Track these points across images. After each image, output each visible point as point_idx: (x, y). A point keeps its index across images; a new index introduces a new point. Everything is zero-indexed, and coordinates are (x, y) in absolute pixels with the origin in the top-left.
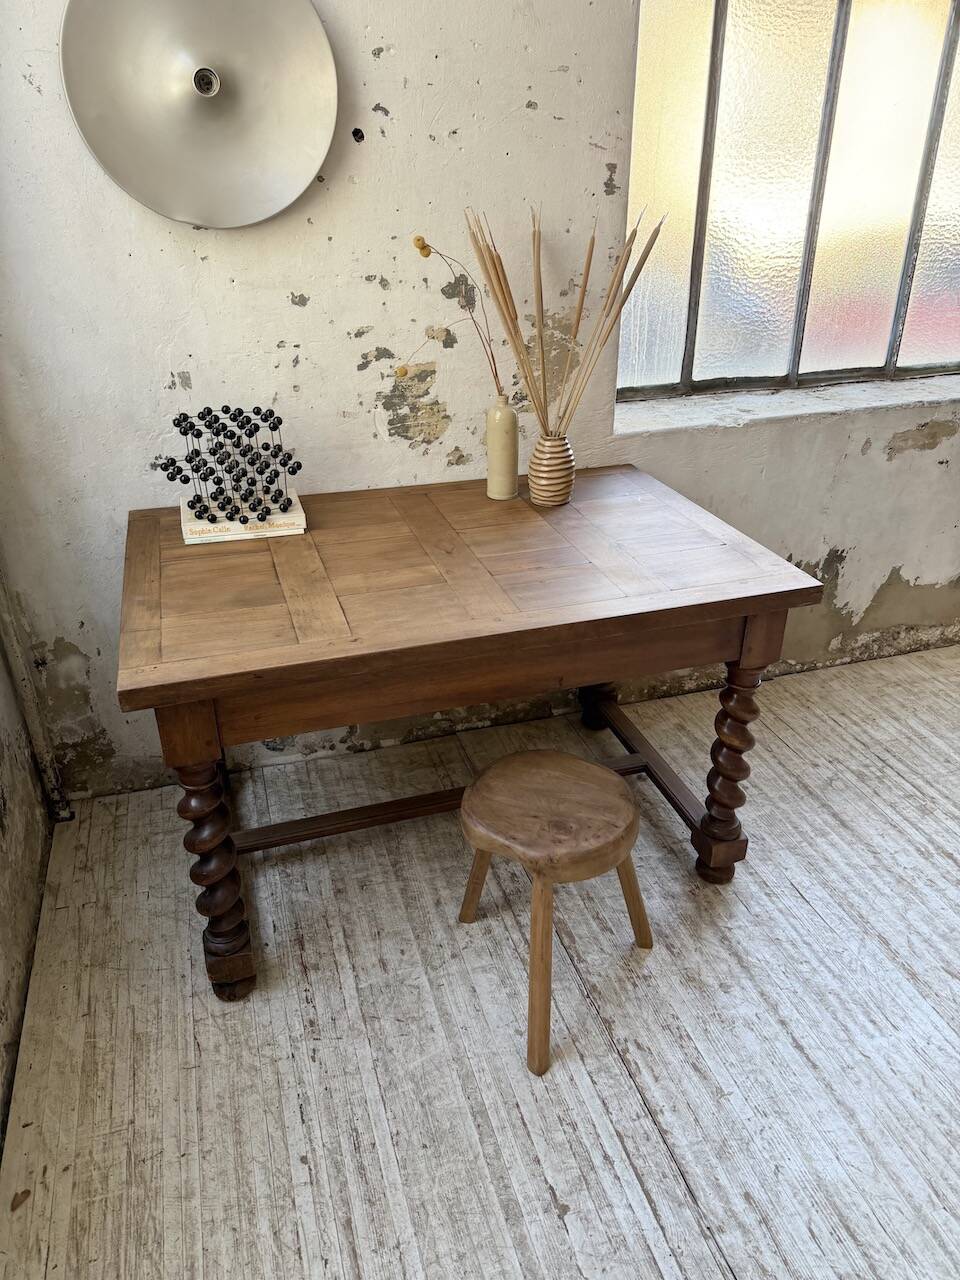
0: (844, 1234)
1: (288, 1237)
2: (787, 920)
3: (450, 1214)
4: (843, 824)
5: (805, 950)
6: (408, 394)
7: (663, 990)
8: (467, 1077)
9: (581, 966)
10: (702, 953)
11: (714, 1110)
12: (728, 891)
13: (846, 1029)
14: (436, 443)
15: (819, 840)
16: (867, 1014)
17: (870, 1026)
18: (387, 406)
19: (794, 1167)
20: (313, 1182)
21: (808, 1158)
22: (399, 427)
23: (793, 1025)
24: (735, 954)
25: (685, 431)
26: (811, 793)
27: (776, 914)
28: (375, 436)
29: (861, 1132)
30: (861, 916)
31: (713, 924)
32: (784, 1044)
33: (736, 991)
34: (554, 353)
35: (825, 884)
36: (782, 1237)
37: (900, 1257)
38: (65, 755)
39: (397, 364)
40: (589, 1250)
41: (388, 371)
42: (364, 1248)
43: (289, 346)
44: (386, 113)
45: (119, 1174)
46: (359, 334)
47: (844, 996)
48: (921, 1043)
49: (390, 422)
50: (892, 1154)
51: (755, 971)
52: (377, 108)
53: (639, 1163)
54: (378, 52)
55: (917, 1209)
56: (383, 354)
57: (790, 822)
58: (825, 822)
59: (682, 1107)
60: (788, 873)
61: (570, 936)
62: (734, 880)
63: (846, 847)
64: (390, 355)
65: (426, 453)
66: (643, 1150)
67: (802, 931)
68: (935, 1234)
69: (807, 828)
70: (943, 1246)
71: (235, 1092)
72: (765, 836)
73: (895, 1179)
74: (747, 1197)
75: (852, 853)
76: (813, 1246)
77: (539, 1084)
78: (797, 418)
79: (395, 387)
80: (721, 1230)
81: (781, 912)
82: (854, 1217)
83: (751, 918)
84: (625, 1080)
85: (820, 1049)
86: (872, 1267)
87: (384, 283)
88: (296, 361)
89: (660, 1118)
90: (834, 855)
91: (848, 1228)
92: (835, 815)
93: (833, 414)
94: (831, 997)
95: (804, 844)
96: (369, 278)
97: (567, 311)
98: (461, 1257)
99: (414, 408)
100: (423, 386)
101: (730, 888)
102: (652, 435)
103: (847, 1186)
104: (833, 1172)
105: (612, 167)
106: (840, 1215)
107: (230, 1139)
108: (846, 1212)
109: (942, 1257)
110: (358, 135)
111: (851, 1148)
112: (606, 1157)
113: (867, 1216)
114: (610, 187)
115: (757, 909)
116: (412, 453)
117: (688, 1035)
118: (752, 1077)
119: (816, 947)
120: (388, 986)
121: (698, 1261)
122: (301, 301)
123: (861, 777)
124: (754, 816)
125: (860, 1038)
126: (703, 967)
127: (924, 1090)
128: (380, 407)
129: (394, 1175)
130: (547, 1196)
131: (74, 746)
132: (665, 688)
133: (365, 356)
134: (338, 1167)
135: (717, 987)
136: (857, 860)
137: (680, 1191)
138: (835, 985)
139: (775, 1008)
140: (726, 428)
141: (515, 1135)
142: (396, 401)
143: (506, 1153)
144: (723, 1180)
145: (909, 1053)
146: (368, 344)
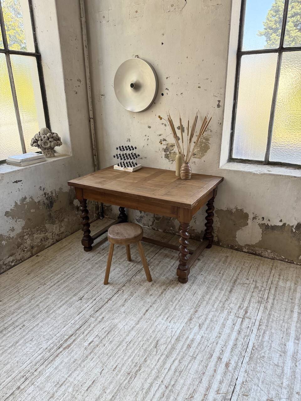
0: (107, 332)
1: (52, 278)
3: (69, 289)
4: (231, 291)
5: (177, 302)
6: (169, 149)
7: (141, 288)
8: (96, 278)
9: (134, 277)
10: (157, 289)
11: (118, 306)
12: (180, 284)
13: (160, 315)
14: (174, 161)
15: (218, 290)
16: (169, 317)
17: (166, 318)
18: (165, 151)
19: (116, 321)
20: (62, 275)
21: (120, 322)
22: (167, 157)
23: (152, 308)
24: (162, 293)
25: (241, 171)
26: (234, 283)
28: (162, 157)
29: (134, 327)
30: (200, 305)
31: (167, 287)
32: (145, 309)
33: (152, 297)
34: (203, 145)
35: (203, 296)
36: (99, 325)
37: (109, 342)
38: (105, 208)
39: (167, 143)
40: (76, 305)
41: (165, 144)
42: (57, 284)
43: (147, 136)
44: (168, 90)
45: (48, 260)
46: (160, 135)
47: (170, 312)
48: (170, 327)
49: (165, 155)
50: (133, 333)
51: (161, 297)
52: (166, 89)
53: (98, 303)
54: (167, 78)
55: (123, 341)
56: (165, 140)
57: (218, 284)
58: (227, 289)
59: (114, 302)
60: (199, 290)
61: (140, 272)
63: (222, 295)
64: (166, 141)
65: (172, 163)
66: (101, 302)
67: (182, 299)
68: (119, 345)
69: (220, 287)
70: (118, 347)
71: (70, 261)
73: (127, 335)
74: (103, 318)
76: (101, 329)
77: (103, 285)
78: (280, 175)
79: (166, 147)
80: (93, 317)
81: (184, 294)
82: (112, 332)
83: (176, 291)
84: (113, 294)
85: (150, 314)
86: (103, 339)
87: (165, 125)
88: (148, 139)
89: (109, 301)
90: (216, 294)
91: (109, 332)
92: (232, 289)
93: (295, 177)
94: (167, 310)
96: (163, 124)
97: (207, 135)
98: (63, 294)
99: (170, 153)
100: (172, 148)
101: (181, 284)
102: (230, 171)
103: (119, 329)
104: (120, 326)
105: (219, 101)
106: (111, 331)
107: (62, 265)
108: (112, 331)
109: (115, 348)
110: (163, 94)
111: (129, 327)
112: (95, 299)
113: (114, 334)
114: (219, 106)
115: (180, 290)
116: (169, 162)
117: (133, 296)
118: (132, 307)
119: (180, 303)
120: (105, 261)
121: (85, 317)
122: (150, 127)
123: (256, 287)
125: (160, 318)
126: (153, 290)
127: (156, 332)
128: (163, 152)
129: (71, 281)
130: (82, 297)
131: (107, 206)
132: (236, 247)
133: (161, 140)
134: (67, 275)
135: (150, 294)
136: (220, 298)
137: (96, 310)
138: (172, 309)
139: (154, 303)
140: (254, 173)
141: (89, 288)
142: (166, 150)
143: (86, 289)
144: (104, 314)
145: (164, 327)
146: (161, 137)
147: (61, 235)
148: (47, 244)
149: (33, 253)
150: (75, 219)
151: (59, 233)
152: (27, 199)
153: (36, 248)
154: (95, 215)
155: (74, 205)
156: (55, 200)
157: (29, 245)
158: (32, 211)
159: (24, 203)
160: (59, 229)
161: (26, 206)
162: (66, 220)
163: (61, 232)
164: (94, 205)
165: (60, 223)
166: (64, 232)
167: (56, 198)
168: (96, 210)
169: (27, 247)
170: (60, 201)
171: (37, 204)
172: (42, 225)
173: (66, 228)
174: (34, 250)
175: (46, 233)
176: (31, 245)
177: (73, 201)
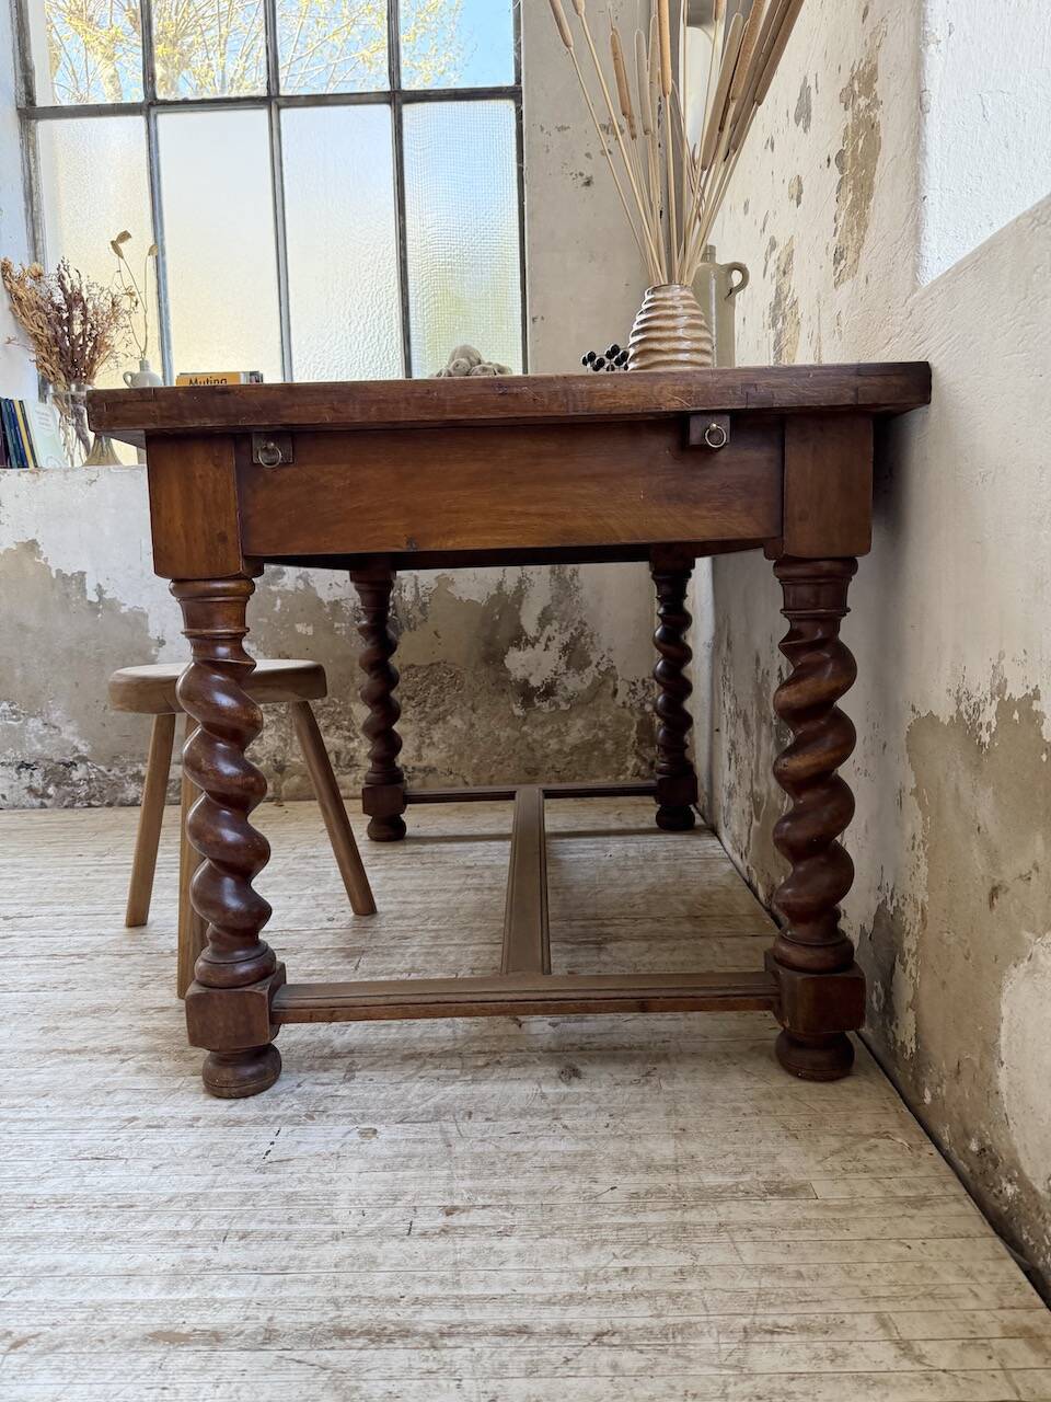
2: (60, 1119)
4: (169, 1338)
10: (120, 1028)
15: (171, 1257)
26: (343, 1334)
27: (87, 1112)
35: (60, 1203)
57: (272, 1235)
58: (210, 1303)
60: (144, 1165)
62: (202, 1097)
63: (100, 1296)
69: (226, 1255)
72: (271, 1177)
75: (76, 1297)
83: (111, 1088)
90: (102, 1259)
92: (215, 1338)
95: (186, 1225)
115: (120, 1097)
117: (39, 991)
124: (340, 1186)
136: (43, 1293)
147: (421, 775)
148: (352, 784)
149: (283, 793)
150: (506, 735)
151: (418, 764)
152: (285, 579)
153: (296, 780)
154: (631, 762)
155: (507, 671)
156: (409, 621)
157: (269, 752)
158: (300, 628)
159: (273, 588)
160: (419, 749)
161: (279, 602)
162: (455, 721)
163: (424, 763)
164: (633, 714)
165: (423, 724)
166: (435, 769)
167: (416, 613)
168: (640, 741)
169: (262, 760)
170: (436, 633)
171: (327, 610)
172: (337, 701)
173: (450, 757)
174: (285, 783)
175: (351, 739)
176: (278, 758)
177: (506, 653)
